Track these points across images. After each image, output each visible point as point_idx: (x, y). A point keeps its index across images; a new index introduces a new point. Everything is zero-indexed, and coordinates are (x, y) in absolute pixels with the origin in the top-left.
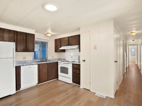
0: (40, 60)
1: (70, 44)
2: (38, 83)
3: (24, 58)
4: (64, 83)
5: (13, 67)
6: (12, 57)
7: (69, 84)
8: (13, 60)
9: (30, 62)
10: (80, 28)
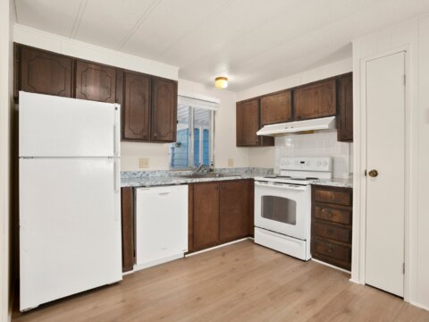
0: (189, 172)
1: (296, 115)
2: (190, 252)
3: (143, 163)
4: (279, 256)
5: (115, 188)
6: (112, 155)
7: (299, 263)
8: (115, 164)
9: (161, 176)
10: (351, 44)
